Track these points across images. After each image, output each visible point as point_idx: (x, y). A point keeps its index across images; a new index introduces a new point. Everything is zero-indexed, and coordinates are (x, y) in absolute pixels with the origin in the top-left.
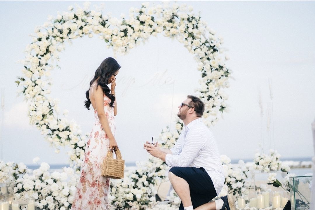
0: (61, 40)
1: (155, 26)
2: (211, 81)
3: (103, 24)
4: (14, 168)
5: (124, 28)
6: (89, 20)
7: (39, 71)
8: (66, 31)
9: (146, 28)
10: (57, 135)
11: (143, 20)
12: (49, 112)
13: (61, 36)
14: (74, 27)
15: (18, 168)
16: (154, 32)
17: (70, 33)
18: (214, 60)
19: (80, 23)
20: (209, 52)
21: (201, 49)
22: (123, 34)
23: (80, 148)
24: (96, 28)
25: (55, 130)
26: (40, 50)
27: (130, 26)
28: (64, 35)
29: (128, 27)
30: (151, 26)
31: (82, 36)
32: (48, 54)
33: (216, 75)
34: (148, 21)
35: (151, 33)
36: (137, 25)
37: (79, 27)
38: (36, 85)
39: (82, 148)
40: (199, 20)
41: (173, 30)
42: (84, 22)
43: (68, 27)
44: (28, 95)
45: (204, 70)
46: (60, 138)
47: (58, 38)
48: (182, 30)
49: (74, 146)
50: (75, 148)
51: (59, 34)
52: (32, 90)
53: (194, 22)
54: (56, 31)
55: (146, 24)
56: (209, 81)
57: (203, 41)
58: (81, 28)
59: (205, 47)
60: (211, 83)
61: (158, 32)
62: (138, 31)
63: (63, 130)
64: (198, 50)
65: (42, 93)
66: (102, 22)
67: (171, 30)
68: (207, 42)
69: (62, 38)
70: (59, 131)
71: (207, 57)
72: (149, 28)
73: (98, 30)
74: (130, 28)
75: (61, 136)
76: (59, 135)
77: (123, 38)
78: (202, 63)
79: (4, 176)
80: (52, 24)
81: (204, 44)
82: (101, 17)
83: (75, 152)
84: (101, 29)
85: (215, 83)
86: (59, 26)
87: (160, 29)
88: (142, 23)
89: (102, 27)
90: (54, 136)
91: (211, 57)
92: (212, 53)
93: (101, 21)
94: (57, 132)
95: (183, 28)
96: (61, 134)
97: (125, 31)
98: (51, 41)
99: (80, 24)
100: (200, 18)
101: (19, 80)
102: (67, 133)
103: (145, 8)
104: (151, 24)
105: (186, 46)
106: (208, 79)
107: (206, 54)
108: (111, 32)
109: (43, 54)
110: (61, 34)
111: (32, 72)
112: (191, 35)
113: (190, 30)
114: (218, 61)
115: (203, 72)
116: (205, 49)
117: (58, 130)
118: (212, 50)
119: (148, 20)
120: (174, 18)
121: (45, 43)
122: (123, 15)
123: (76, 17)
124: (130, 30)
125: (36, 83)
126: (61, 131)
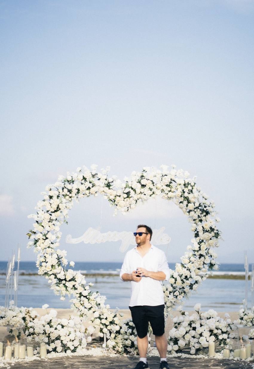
0: (70, 199)
1: (154, 190)
2: (203, 241)
3: (108, 185)
4: (26, 313)
5: (127, 190)
6: (95, 181)
7: (49, 226)
8: (75, 191)
9: (146, 190)
10: (64, 284)
11: (144, 184)
12: (57, 263)
13: (70, 195)
14: (83, 188)
15: (29, 313)
16: (153, 195)
17: (78, 192)
18: (206, 223)
19: (88, 185)
20: (202, 215)
21: (195, 212)
22: (126, 196)
23: (84, 297)
24: (102, 189)
25: (62, 280)
26: (51, 207)
27: (132, 189)
28: (73, 194)
29: (130, 189)
30: (151, 189)
31: (89, 196)
32: (59, 212)
33: (208, 236)
34: (149, 185)
35: (150, 196)
36: (138, 187)
37: (87, 187)
38: (47, 238)
39: (86, 297)
40: (194, 186)
41: (170, 194)
42: (91, 184)
43: (77, 187)
44: (39, 248)
45: (197, 230)
46: (66, 287)
47: (67, 197)
48: (179, 195)
49: (78, 295)
50: (80, 297)
51: (68, 193)
52: (43, 243)
53: (190, 188)
54: (66, 190)
55: (147, 187)
56: (201, 241)
57: (197, 205)
58: (89, 188)
59: (199, 210)
60: (203, 243)
61: (157, 195)
62: (140, 193)
63: (70, 281)
64: (192, 213)
65: (52, 246)
66: (107, 184)
67: (168, 193)
68: (200, 205)
69: (71, 197)
70: (66, 281)
71: (200, 219)
72: (150, 191)
73: (103, 191)
74: (132, 190)
75: (67, 286)
76: (66, 284)
77: (125, 200)
78: (195, 225)
79: (19, 321)
80: (61, 183)
81: (197, 208)
82: (106, 180)
83: (79, 300)
84: (107, 190)
85: (207, 243)
86: (69, 187)
87: (158, 192)
88: (143, 186)
89: (107, 188)
90: (61, 285)
91: (203, 219)
92: (205, 216)
93: (106, 182)
94: (64, 282)
95: (179, 193)
96: (67, 284)
97: (128, 194)
98: (61, 199)
99: (87, 185)
100: (195, 184)
101: (30, 233)
102: (73, 283)
103: (146, 172)
104: (151, 188)
105: (181, 208)
106: (200, 239)
107: (199, 216)
108: (115, 193)
109: (53, 211)
110: (70, 193)
111: (43, 227)
112: (187, 199)
113: (186, 195)
114: (210, 224)
115: (196, 232)
116: (199, 212)
117: (65, 280)
118: (205, 214)
119: (149, 184)
120: (172, 183)
121: (55, 202)
122: (126, 179)
123: (84, 179)
124: (132, 192)
125: (47, 236)
126: (68, 281)
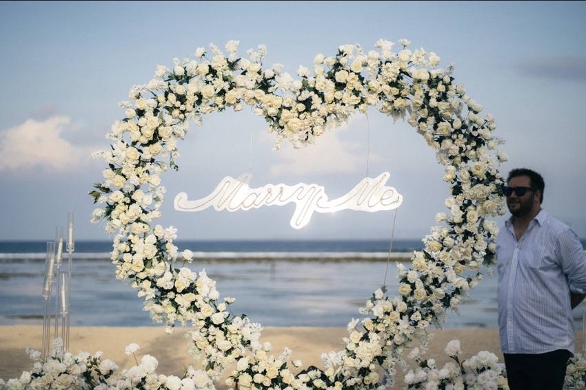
0: (182, 116)
1: (364, 93)
2: (470, 203)
3: (265, 85)
4: (89, 364)
5: (306, 95)
6: (236, 76)
7: (138, 176)
8: (191, 99)
9: (346, 96)
10: (172, 300)
11: (343, 81)
12: (156, 255)
13: (183, 107)
14: (208, 91)
15: (96, 364)
16: (362, 105)
17: (199, 102)
18: (477, 163)
19: (220, 84)
20: (469, 147)
21: (454, 141)
22: (302, 107)
23: (216, 326)
24: (251, 94)
25: (168, 291)
26: (142, 134)
27: (316, 92)
28: (189, 106)
29: (312, 93)
30: (356, 93)
31: (222, 109)
32: (157, 145)
33: (481, 193)
34: (353, 84)
35: (356, 106)
36: (329, 88)
37: (218, 90)
38: (133, 201)
39: (219, 326)
40: (450, 84)
41: (399, 103)
42: (227, 83)
43: (195, 90)
44: (116, 222)
45: (458, 180)
46: (176, 306)
47: (176, 112)
48: (417, 103)
49: (203, 323)
50: (207, 327)
51: (178, 104)
52: (125, 212)
53: (441, 88)
54: (172, 97)
55: (349, 87)
56: (466, 202)
57: (458, 125)
58: (222, 93)
59: (461, 136)
60: (471, 207)
61: (370, 104)
62: (332, 102)
63: (184, 292)
64: (448, 142)
65: (144, 217)
66: (262, 82)
67: (395, 101)
68: (464, 127)
69: (183, 112)
70: (176, 293)
71: (463, 154)
72: (354, 97)
73: (254, 98)
74: (316, 96)
75: (179, 303)
76: (176, 300)
77: (302, 116)
78: (453, 168)
79: (72, 383)
80: (162, 82)
81: (458, 131)
82: (259, 73)
83: (205, 334)
84: (261, 96)
85: (479, 208)
86: (180, 89)
87: (372, 99)
88: (340, 86)
89: (262, 92)
90: (166, 302)
91: (471, 155)
92: (475, 148)
93: (260, 79)
94: (171, 295)
95: (418, 99)
96: (180, 299)
97: (308, 102)
98: (161, 117)
99: (219, 86)
100: (452, 79)
101: (98, 190)
102: (191, 297)
103: (345, 55)
104: (357, 89)
105: (423, 133)
106: (465, 199)
107: (461, 149)
108: (278, 102)
109: (146, 142)
110: (182, 104)
111: (124, 176)
112: (434, 112)
113: (433, 102)
114: (486, 165)
115: (456, 183)
116: (461, 141)
117: (174, 290)
118: (474, 144)
119: (352, 82)
120: (402, 78)
121: (150, 122)
122: (303, 70)
123: (212, 71)
124: (316, 100)
125: (133, 197)
126: (180, 293)
